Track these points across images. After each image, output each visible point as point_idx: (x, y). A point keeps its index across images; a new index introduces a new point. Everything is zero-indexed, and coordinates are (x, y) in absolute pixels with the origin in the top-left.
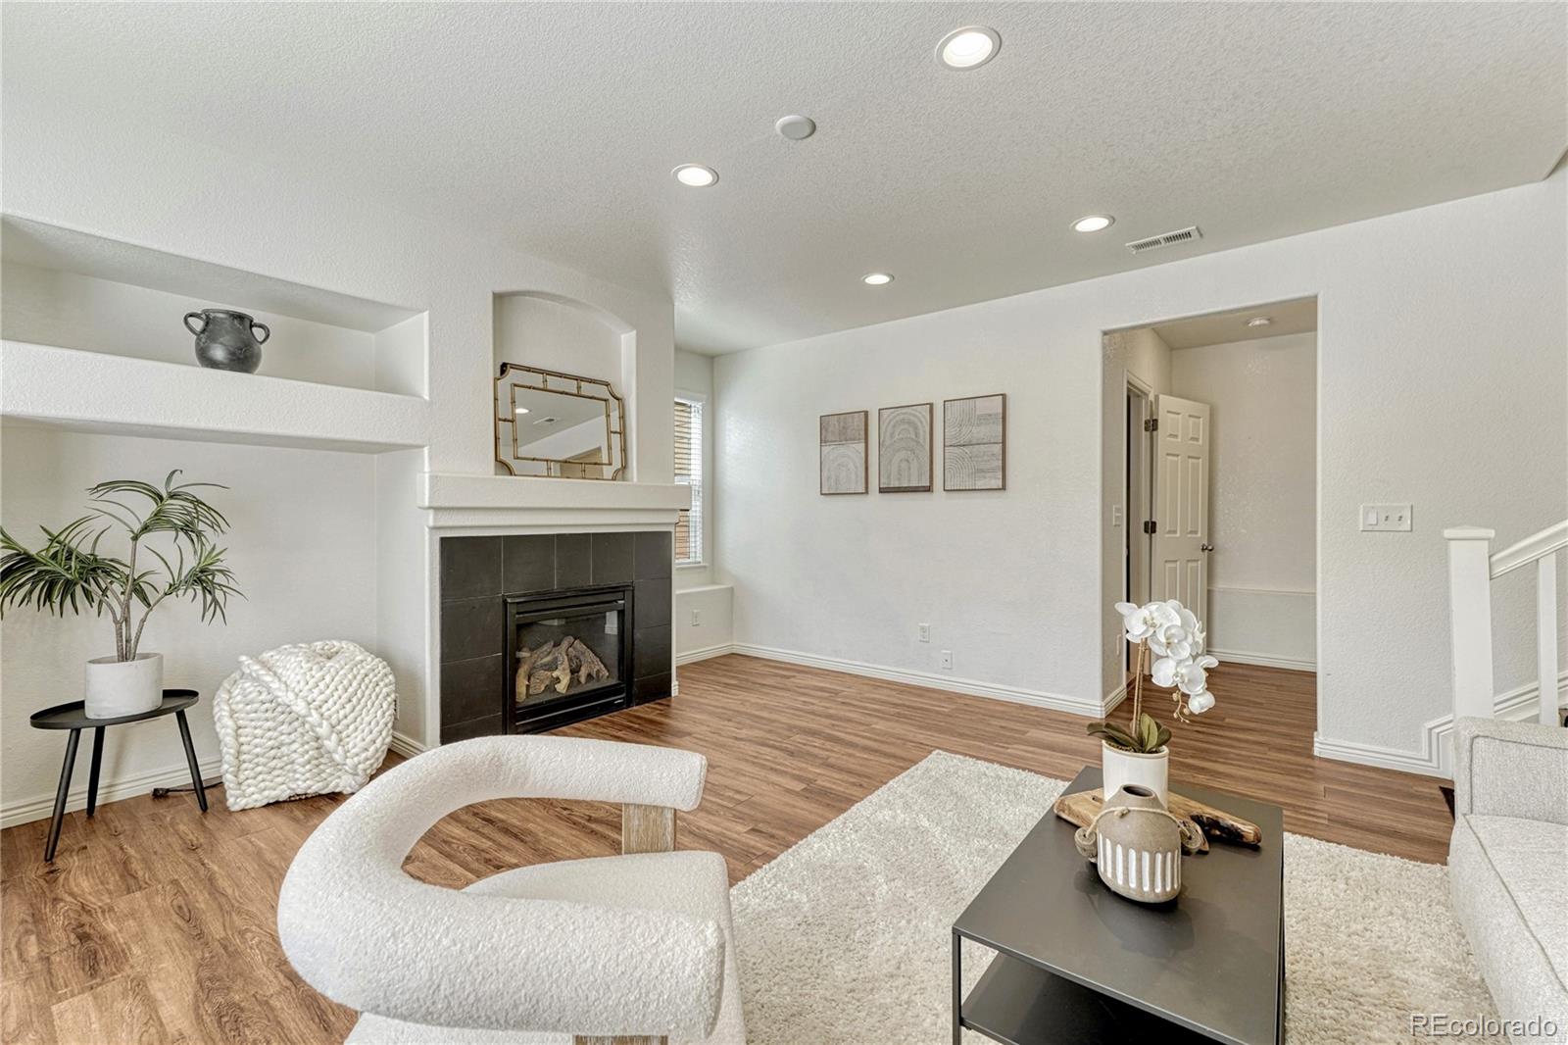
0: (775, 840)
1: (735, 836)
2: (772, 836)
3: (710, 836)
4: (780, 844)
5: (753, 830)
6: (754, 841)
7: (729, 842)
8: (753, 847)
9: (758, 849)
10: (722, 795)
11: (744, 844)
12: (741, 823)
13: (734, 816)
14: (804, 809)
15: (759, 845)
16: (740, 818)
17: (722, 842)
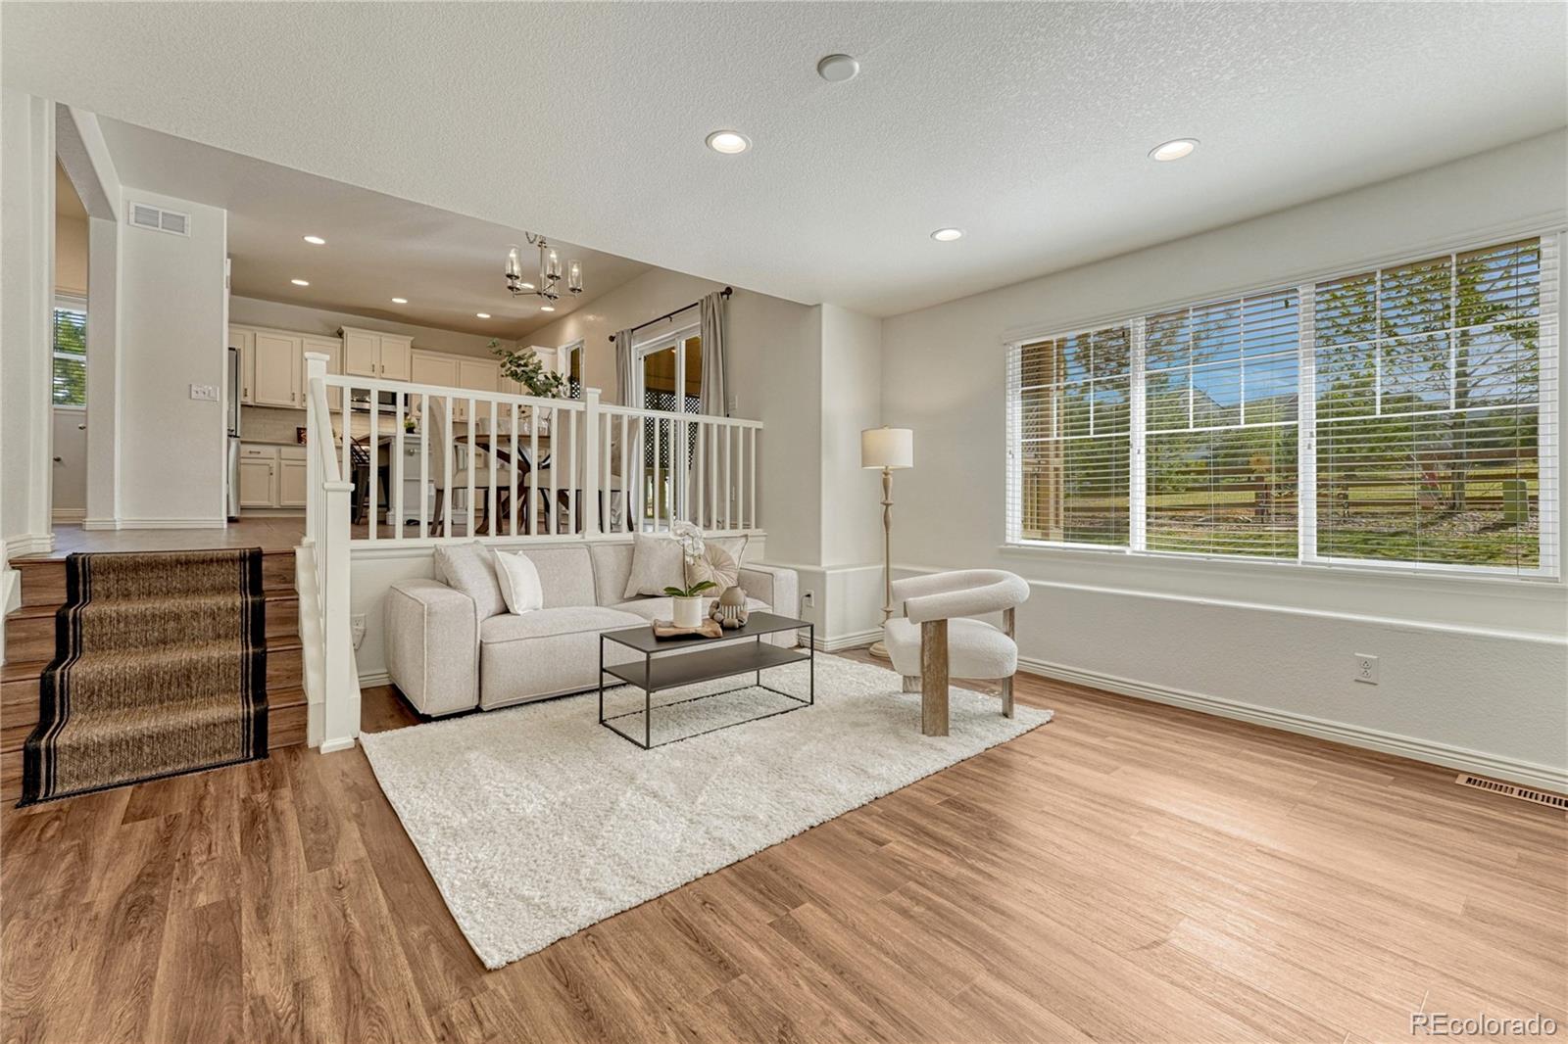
0: (857, 829)
1: (901, 839)
2: (860, 833)
3: (932, 842)
4: (853, 824)
5: (882, 844)
6: (882, 832)
7: (909, 833)
8: (882, 824)
9: (873, 820)
10: (929, 908)
11: (891, 828)
12: (896, 854)
13: (906, 866)
14: (812, 869)
15: (875, 825)
16: (899, 862)
17: (917, 834)
